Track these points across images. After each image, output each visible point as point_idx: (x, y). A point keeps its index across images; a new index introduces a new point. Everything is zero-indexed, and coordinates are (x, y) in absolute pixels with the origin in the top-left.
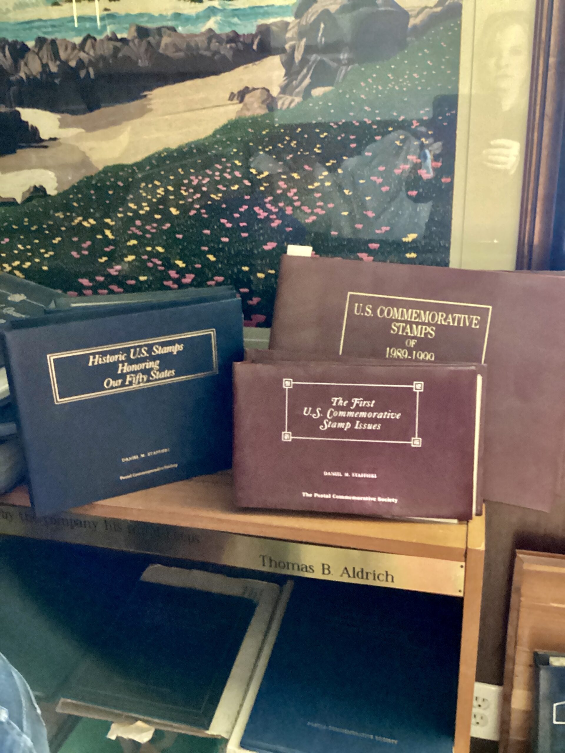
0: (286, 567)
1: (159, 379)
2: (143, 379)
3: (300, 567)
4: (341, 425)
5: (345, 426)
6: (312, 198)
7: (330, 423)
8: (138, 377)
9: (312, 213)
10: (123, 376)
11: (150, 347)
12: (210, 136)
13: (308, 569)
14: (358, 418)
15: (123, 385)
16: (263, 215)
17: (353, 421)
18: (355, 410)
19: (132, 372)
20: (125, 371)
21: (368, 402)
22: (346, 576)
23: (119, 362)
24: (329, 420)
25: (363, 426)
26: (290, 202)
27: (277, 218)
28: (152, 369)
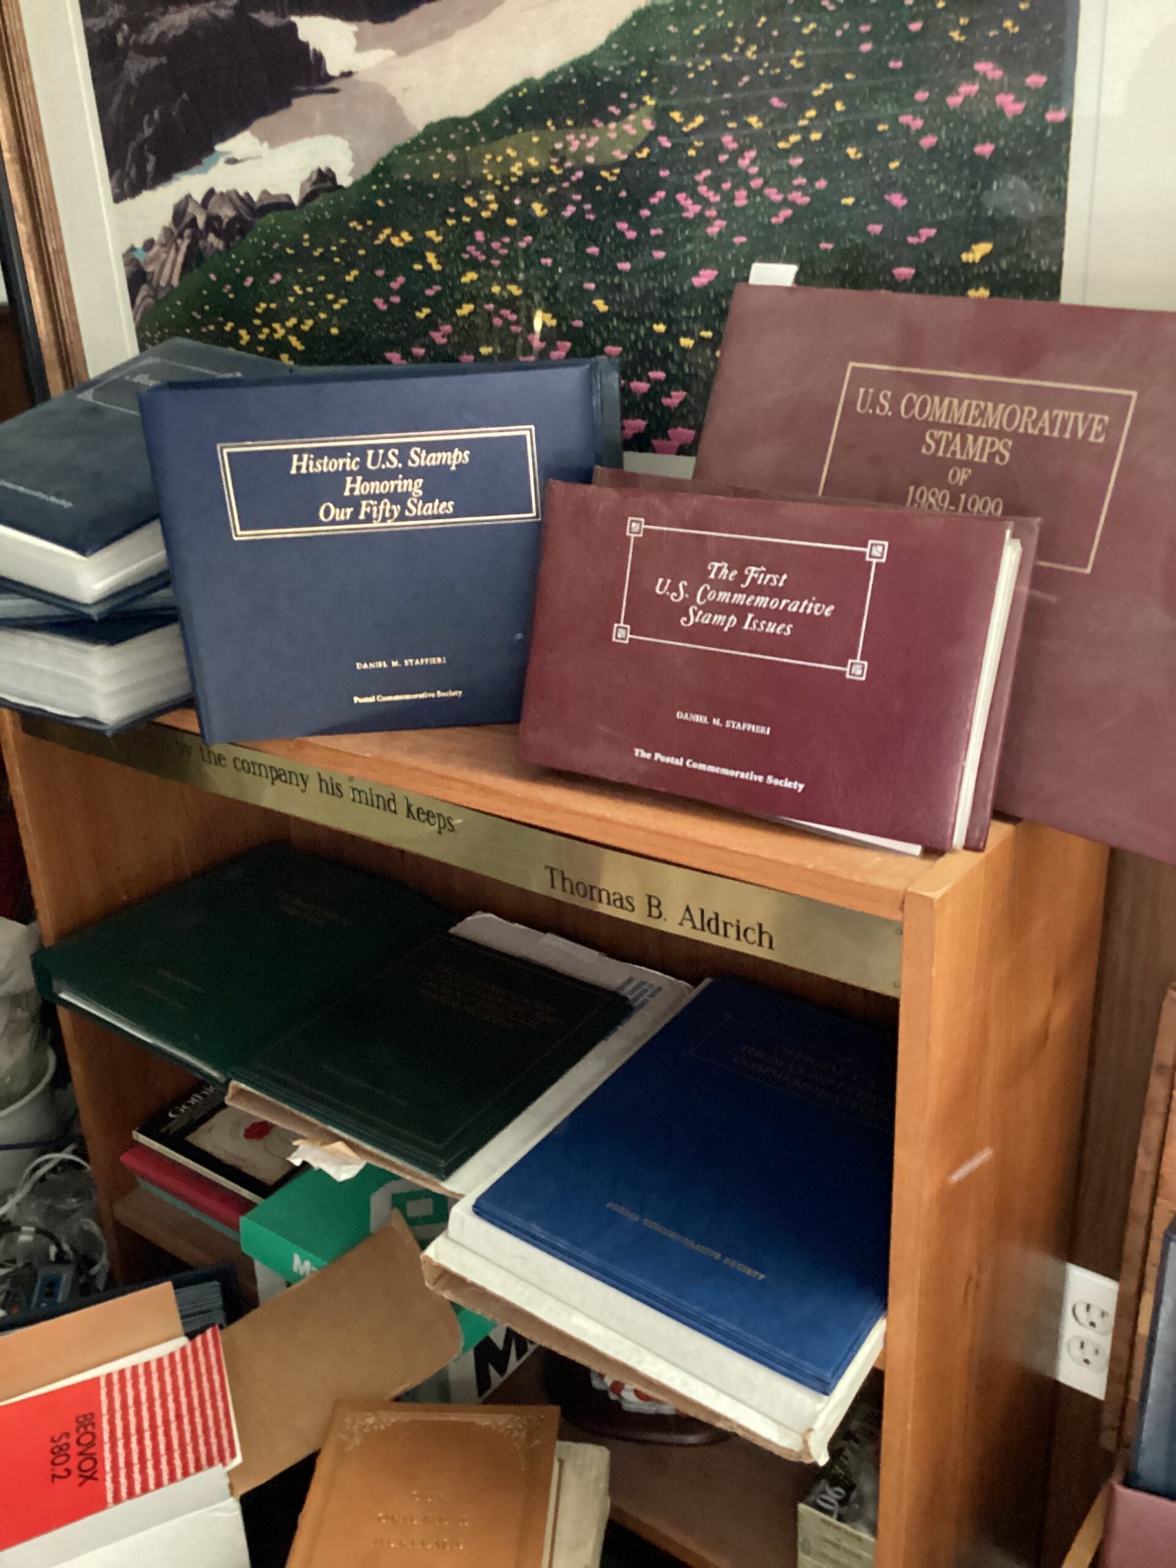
0: (589, 895)
1: (423, 517)
2: (391, 511)
3: (612, 898)
4: (719, 619)
5: (726, 623)
6: (785, 168)
7: (700, 613)
8: (382, 507)
9: (786, 203)
10: (355, 502)
11: (404, 450)
12: (601, 48)
13: (625, 903)
14: (752, 609)
15: (354, 519)
16: (692, 210)
17: (741, 611)
18: (748, 592)
19: (369, 497)
20: (357, 493)
21: (775, 577)
22: (688, 924)
23: (345, 473)
24: (700, 608)
25: (758, 625)
26: (742, 179)
27: (719, 217)
28: (408, 494)
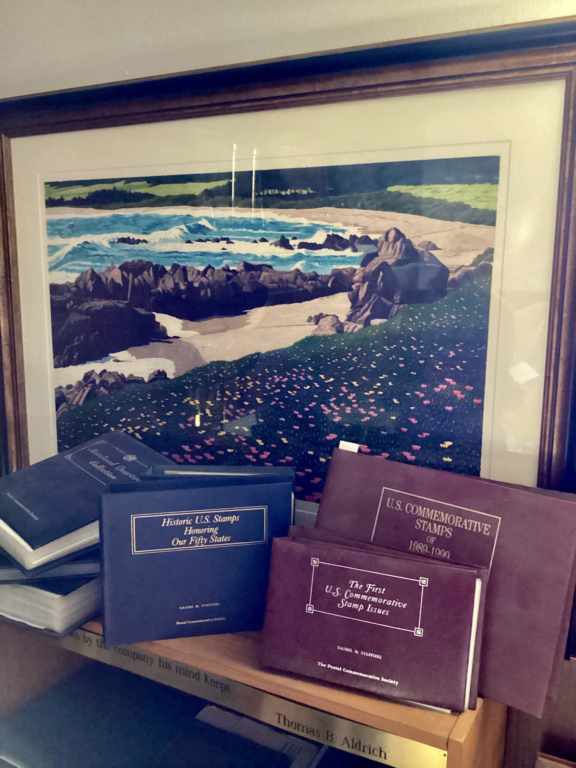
0: (297, 728)
1: (217, 543)
2: (204, 541)
3: (309, 731)
4: (355, 606)
5: (359, 607)
6: (368, 402)
7: (347, 602)
8: (199, 539)
9: (367, 415)
10: (188, 537)
11: (212, 516)
12: (291, 347)
13: (315, 733)
14: (371, 602)
15: (187, 544)
16: (327, 411)
17: (366, 603)
18: (368, 595)
19: (195, 535)
20: (190, 533)
21: (380, 589)
22: (346, 745)
23: (186, 525)
24: (346, 600)
25: (373, 610)
26: (349, 403)
27: (339, 415)
28: (212, 533)
